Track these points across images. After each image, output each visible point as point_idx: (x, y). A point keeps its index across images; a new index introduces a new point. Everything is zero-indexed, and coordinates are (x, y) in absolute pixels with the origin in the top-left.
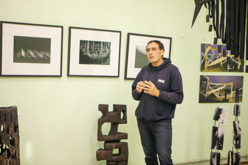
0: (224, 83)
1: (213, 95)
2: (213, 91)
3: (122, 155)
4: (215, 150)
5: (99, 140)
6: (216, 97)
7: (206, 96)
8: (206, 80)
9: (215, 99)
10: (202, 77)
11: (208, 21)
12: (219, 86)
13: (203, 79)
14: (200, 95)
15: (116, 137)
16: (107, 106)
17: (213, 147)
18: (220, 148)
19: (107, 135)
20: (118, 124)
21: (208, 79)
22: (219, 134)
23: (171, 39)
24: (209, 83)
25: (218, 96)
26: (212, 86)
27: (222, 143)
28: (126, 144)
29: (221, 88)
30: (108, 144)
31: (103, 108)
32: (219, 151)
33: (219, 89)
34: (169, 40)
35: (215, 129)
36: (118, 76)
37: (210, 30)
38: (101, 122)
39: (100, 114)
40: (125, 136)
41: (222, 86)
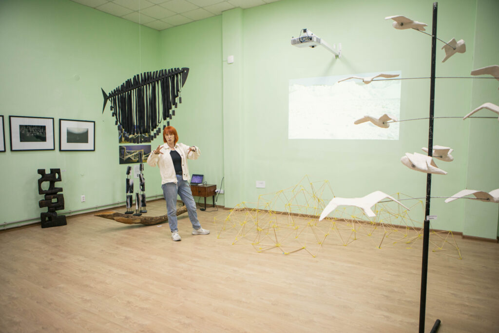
0: (137, 150)
1: (129, 158)
2: (130, 156)
3: (59, 203)
4: (129, 194)
5: (40, 194)
6: (132, 159)
7: (124, 159)
8: (124, 149)
9: (131, 161)
10: (120, 147)
11: (111, 110)
12: (134, 152)
13: (121, 148)
14: (120, 158)
15: (53, 191)
16: (44, 170)
17: (127, 192)
18: (132, 192)
19: (47, 190)
20: (54, 182)
21: (125, 148)
22: (131, 183)
23: (94, 122)
24: (126, 151)
25: (133, 159)
26: (128, 152)
27: (133, 189)
28: (62, 195)
29: (135, 153)
30: (47, 196)
31: (41, 172)
32: (131, 194)
33: (133, 154)
34: (93, 123)
35: (128, 181)
36: (54, 149)
37: (113, 116)
38: (40, 182)
39: (40, 176)
40: (61, 190)
41: (136, 152)
